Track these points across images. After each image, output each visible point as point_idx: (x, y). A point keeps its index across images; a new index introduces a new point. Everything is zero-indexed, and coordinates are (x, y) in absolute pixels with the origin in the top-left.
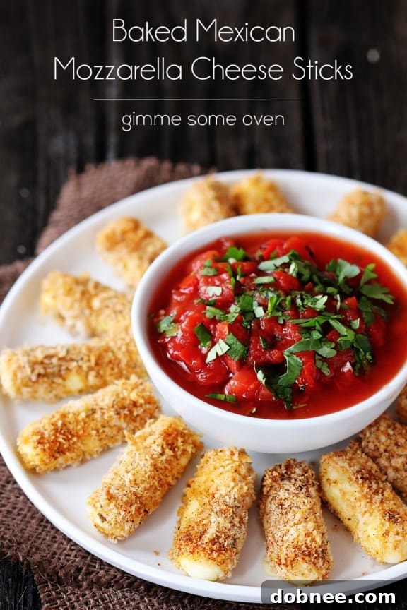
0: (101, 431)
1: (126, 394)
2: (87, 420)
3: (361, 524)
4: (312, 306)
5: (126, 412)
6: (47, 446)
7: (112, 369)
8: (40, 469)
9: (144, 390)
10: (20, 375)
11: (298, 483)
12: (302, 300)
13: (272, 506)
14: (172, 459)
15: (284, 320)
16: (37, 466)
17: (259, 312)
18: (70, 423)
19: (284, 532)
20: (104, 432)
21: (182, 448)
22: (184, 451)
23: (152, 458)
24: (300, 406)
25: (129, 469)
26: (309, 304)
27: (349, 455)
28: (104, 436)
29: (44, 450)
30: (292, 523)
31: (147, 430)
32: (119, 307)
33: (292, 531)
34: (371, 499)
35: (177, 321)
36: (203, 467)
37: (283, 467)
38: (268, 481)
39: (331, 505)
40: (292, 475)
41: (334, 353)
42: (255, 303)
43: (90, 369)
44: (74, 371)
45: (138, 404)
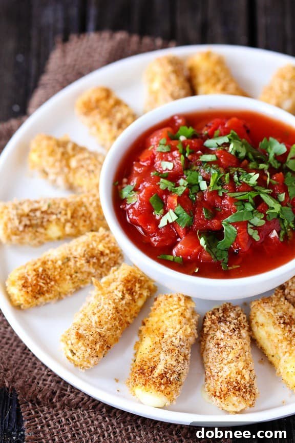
0: (74, 276)
1: (95, 244)
2: (63, 267)
3: (282, 361)
4: (246, 182)
5: (95, 260)
6: (30, 289)
7: (85, 221)
8: (24, 306)
9: (109, 242)
10: (10, 226)
11: (232, 326)
12: (239, 176)
13: (211, 345)
14: (131, 302)
15: (223, 193)
16: (22, 304)
17: (203, 186)
18: (49, 269)
19: (219, 369)
20: (76, 276)
21: (139, 292)
22: (141, 295)
23: (114, 303)
24: (235, 267)
25: (95, 311)
26: (244, 180)
27: (274, 302)
28: (76, 280)
29: (28, 292)
30: (225, 362)
31: (110, 276)
32: (91, 168)
33: (226, 368)
34: (291, 341)
35: (136, 190)
36: (155, 309)
37: (220, 311)
38: (208, 323)
39: (258, 343)
40: (228, 319)
41: (263, 222)
42: (200, 177)
43: (67, 221)
44: (54, 223)
45: (105, 254)
